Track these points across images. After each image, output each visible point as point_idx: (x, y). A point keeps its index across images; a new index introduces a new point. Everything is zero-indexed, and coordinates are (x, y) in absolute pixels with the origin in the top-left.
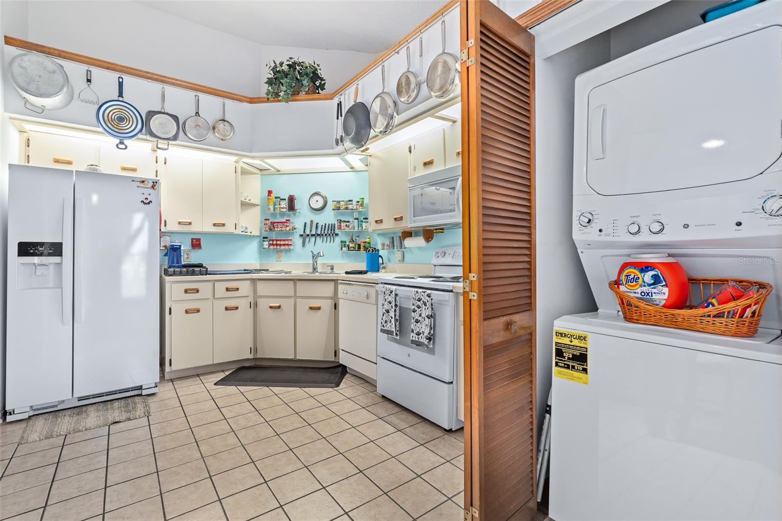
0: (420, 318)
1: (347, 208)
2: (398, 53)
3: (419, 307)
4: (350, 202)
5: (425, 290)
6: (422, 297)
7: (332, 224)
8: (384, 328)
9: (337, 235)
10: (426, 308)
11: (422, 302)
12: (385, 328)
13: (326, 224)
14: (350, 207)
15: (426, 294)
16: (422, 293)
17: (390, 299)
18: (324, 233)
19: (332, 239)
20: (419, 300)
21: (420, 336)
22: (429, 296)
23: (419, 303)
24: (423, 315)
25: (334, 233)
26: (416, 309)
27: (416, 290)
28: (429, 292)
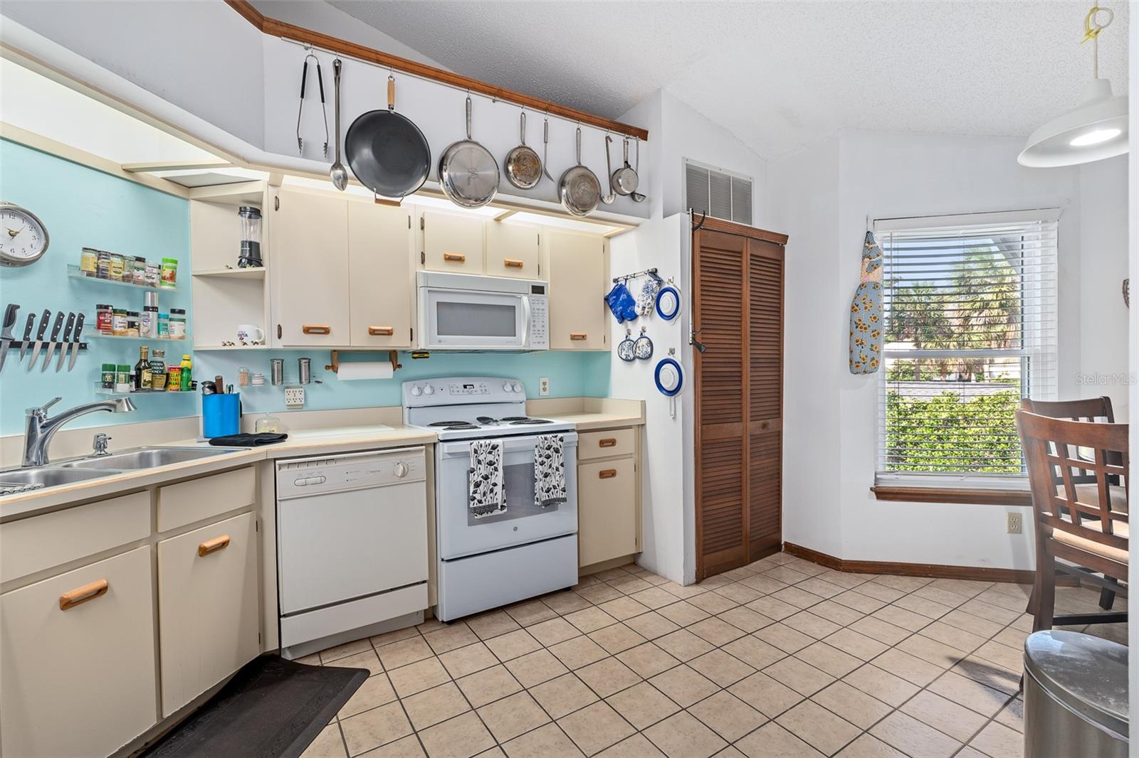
0: (550, 471)
1: (126, 278)
2: (494, 101)
3: (548, 457)
4: (138, 264)
5: (556, 435)
6: (553, 443)
7: (72, 315)
8: (481, 505)
9: (83, 347)
10: (559, 455)
11: (552, 449)
12: (484, 504)
13: (47, 312)
14: (140, 275)
15: (558, 438)
16: (554, 439)
17: (490, 458)
18: (40, 338)
19: (67, 360)
20: (549, 448)
21: (550, 492)
22: (561, 440)
23: (548, 452)
24: (554, 466)
25: (76, 341)
26: (545, 460)
27: (543, 436)
28: (560, 435)
